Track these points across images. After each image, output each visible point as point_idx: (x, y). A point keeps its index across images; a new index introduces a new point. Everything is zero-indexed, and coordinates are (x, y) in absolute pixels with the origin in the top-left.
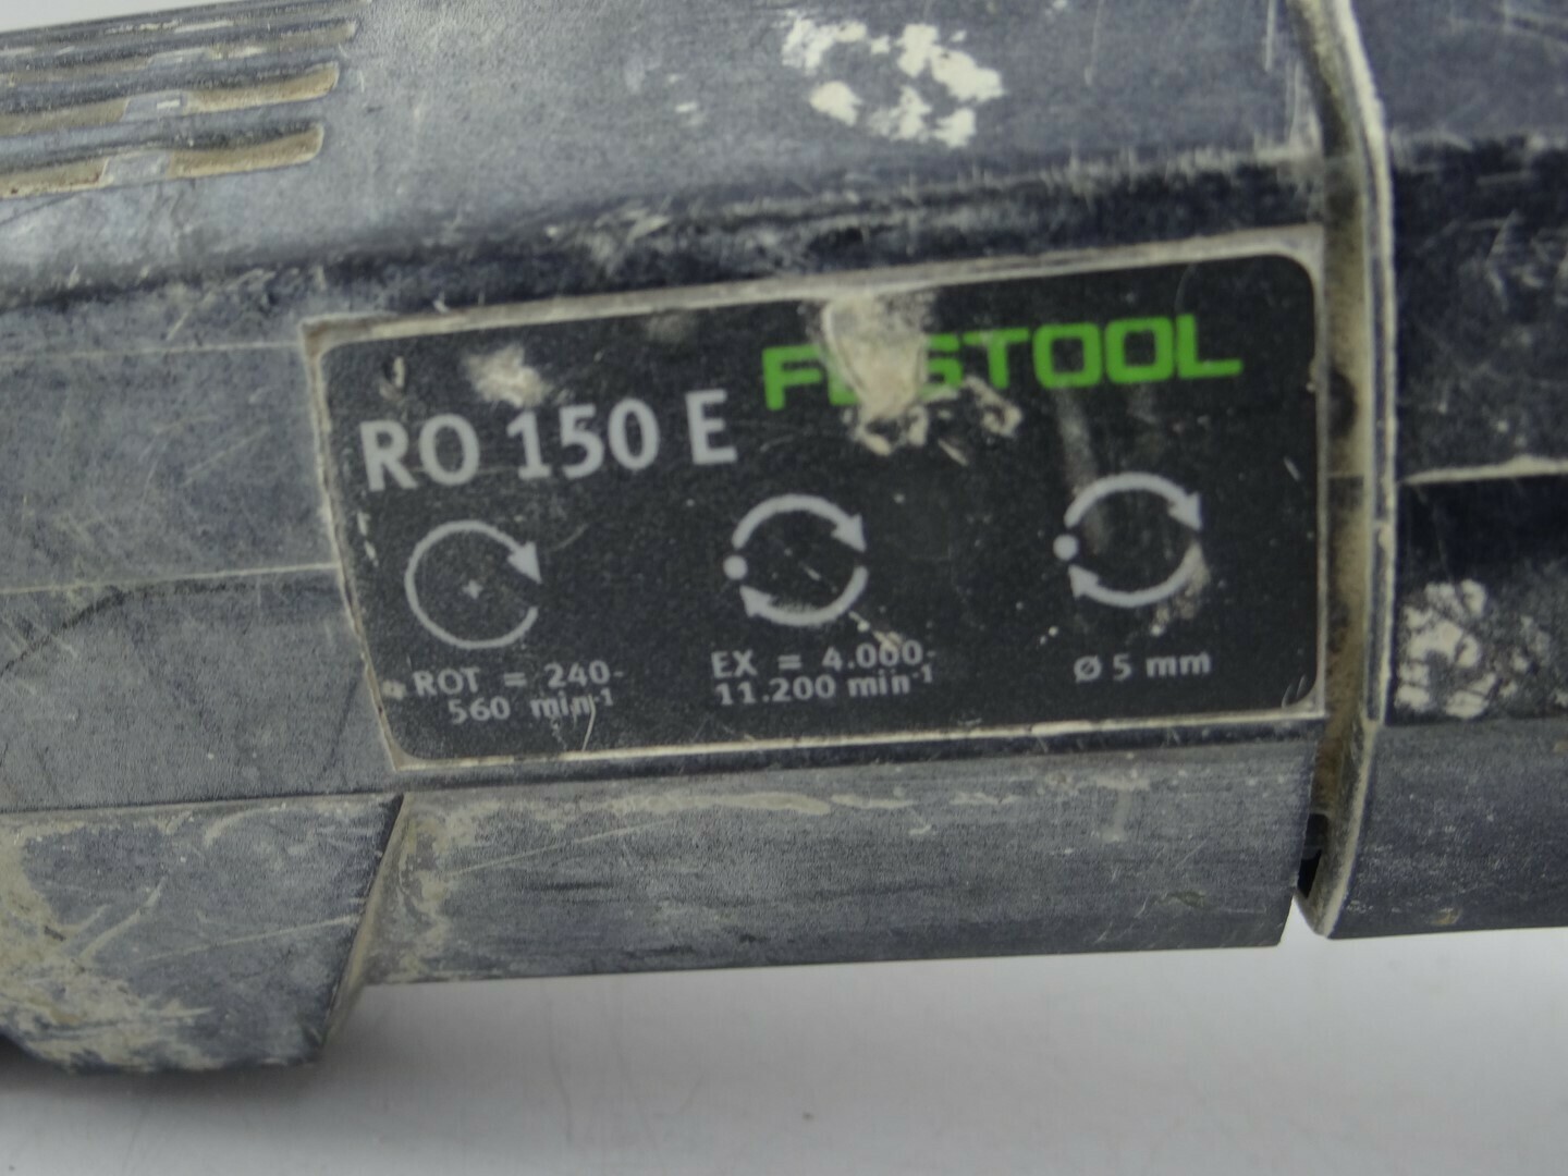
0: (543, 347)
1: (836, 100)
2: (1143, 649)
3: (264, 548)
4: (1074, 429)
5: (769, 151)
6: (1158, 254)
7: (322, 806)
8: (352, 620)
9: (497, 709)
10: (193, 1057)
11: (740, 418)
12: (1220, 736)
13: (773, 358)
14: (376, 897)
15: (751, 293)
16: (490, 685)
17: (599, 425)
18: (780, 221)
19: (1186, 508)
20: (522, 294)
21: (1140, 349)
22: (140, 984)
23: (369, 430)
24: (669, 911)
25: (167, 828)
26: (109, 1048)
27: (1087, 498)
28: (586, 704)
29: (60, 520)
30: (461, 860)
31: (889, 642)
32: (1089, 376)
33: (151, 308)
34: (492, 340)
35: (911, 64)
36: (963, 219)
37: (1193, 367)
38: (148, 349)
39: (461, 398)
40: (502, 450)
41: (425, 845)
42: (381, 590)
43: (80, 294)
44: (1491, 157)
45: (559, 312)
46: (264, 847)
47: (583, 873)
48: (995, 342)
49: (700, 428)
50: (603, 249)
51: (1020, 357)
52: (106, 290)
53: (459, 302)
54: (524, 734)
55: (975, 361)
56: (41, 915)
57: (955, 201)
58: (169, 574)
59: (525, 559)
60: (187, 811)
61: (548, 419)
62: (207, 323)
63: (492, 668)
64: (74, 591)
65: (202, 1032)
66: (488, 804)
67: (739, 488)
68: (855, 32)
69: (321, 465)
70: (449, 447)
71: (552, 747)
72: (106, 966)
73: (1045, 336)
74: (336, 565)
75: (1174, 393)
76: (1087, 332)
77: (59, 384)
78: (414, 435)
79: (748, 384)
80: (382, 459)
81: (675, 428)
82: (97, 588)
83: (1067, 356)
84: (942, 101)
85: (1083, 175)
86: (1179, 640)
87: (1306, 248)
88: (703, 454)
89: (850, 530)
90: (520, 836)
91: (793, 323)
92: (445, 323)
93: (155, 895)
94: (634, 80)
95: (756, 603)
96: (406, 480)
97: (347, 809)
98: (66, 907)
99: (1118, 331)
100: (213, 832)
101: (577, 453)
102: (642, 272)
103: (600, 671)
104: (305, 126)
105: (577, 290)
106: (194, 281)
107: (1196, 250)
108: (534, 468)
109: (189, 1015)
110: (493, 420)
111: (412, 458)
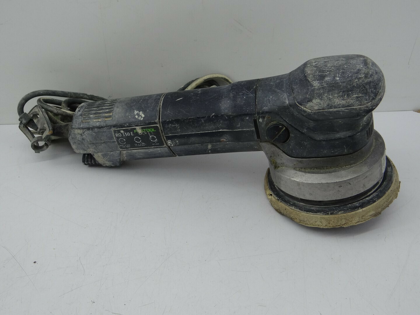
0: (124, 130)
1: (137, 117)
2: (155, 143)
3: (112, 140)
4: (149, 134)
5: (133, 120)
6: (151, 126)
7: (117, 152)
8: (117, 143)
9: (125, 147)
10: (113, 166)
11: (133, 133)
12: (161, 147)
13: (134, 131)
14: (121, 156)
15: (133, 127)
16: (124, 146)
17: (127, 134)
18: (134, 124)
19: (155, 137)
20: (122, 128)
21: (151, 130)
22: (109, 161)
23: (116, 134)
24: (138, 156)
25: (109, 153)
26: (107, 165)
27: (150, 137)
28: (129, 146)
29: (101, 138)
30: (125, 154)
31: (143, 143)
32: (149, 131)
33: (104, 128)
34: (121, 130)
35: (140, 114)
36: (142, 124)
37: (154, 131)
38: (104, 130)
39: (120, 132)
40: (122, 135)
41: (123, 153)
42: (118, 141)
43: (101, 128)
44: (165, 121)
45: (124, 128)
46: (114, 154)
47: (132, 154)
48: (145, 130)
49: (132, 134)
50: (126, 125)
51: (146, 130)
52: (102, 127)
54: (126, 148)
55: (144, 131)
56: (103, 158)
57: (142, 123)
58: (107, 141)
59: (124, 140)
60: (110, 152)
61: (124, 133)
62: (107, 129)
63: (124, 145)
64: (102, 142)
66: (126, 151)
67: (134, 136)
68: (138, 112)
69: (114, 136)
70: (120, 135)
71: (128, 148)
72: (106, 160)
73: (147, 129)
74: (115, 140)
75: (153, 132)
76: (149, 129)
77: (100, 132)
79: (133, 132)
80: (117, 135)
81: (130, 134)
82: (104, 142)
83: (148, 130)
84: (142, 117)
85: (147, 122)
86: (157, 143)
87: (158, 125)
88: (132, 135)
89: (140, 138)
90: (128, 153)
91: (135, 129)
92: (119, 129)
93: (109, 156)
94: (127, 115)
95: (136, 142)
97: (118, 152)
98: (104, 157)
99: (150, 129)
100: (111, 153)
101: (126, 135)
102: (128, 127)
103: (129, 145)
104: (111, 117)
105: (125, 127)
106: (106, 127)
107: (153, 125)
108: (124, 136)
109: (112, 163)
110: (122, 133)
111: (118, 135)
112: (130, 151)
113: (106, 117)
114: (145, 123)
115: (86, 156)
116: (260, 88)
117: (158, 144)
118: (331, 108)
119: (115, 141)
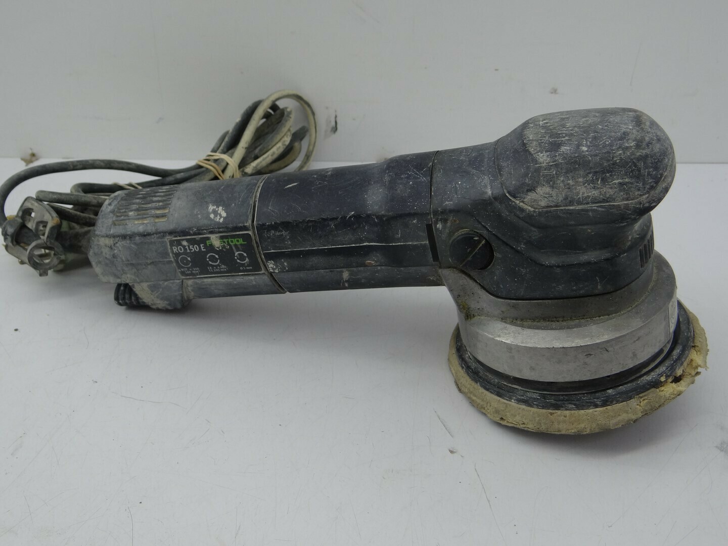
0: (187, 240)
1: (212, 216)
2: (246, 267)
3: (166, 258)
4: (234, 248)
5: (206, 222)
6: (238, 233)
7: (176, 281)
8: (175, 264)
9: (190, 272)
10: (169, 308)
11: (205, 246)
12: (256, 274)
13: (207, 241)
14: (184, 290)
15: (205, 236)
16: (188, 270)
17: (193, 247)
18: (206, 230)
19: (245, 255)
20: (185, 236)
21: (238, 241)
22: (162, 299)
23: (173, 248)
24: (216, 291)
25: (161, 283)
26: (160, 307)
27: (236, 254)
28: (197, 271)
29: (147, 255)
30: (191, 286)
31: (223, 266)
32: (234, 243)
33: (153, 236)
34: (183, 240)
35: (219, 212)
36: (221, 230)
37: (243, 243)
38: (153, 240)
39: (181, 245)
40: (185, 249)
41: (187, 284)
42: (177, 262)
43: (146, 235)
44: (264, 225)
45: (188, 237)
46: (171, 285)
47: (204, 287)
48: (226, 240)
49: (202, 248)
50: (191, 232)
51: (228, 242)
52: (149, 234)
53: (180, 236)
54: (192, 274)
55: (224, 242)
56: (150, 292)
57: (220, 228)
58: (157, 260)
59: (189, 259)
60: (163, 282)
61: (189, 247)
62: (158, 238)
63: (188, 268)
64: (149, 262)
65: (170, 304)
66: (192, 280)
67: (207, 253)
68: (215, 207)
69: (169, 250)
70: (181, 249)
71: (195, 275)
72: (157, 297)
73: (230, 240)
74: (172, 259)
75: (241, 245)
76: (233, 240)
77: (145, 243)
78: (177, 248)
79: (205, 244)
80: (175, 250)
81: (200, 247)
82: (151, 261)
83: (232, 242)
84: (221, 216)
85: (231, 226)
86: (248, 266)
87: (250, 233)
88: (203, 250)
89: (217, 256)
90: (197, 284)
91: (208, 238)
92: (179, 238)
93: (161, 290)
94: (195, 212)
95: (210, 263)
96: (177, 252)
97: (178, 281)
98: (152, 291)
99: (236, 239)
100: (166, 283)
101: (192, 250)
102: (195, 234)
103: (198, 269)
104: (166, 216)
105: (190, 235)
106: (156, 234)
107: (241, 233)
108: (188, 251)
109: (167, 302)
110: (184, 247)
111: (177, 250)
112: (198, 281)
113: (158, 217)
114: (227, 228)
115: (122, 288)
116: (439, 166)
117: (251, 268)
118: (571, 203)
119: (171, 261)
